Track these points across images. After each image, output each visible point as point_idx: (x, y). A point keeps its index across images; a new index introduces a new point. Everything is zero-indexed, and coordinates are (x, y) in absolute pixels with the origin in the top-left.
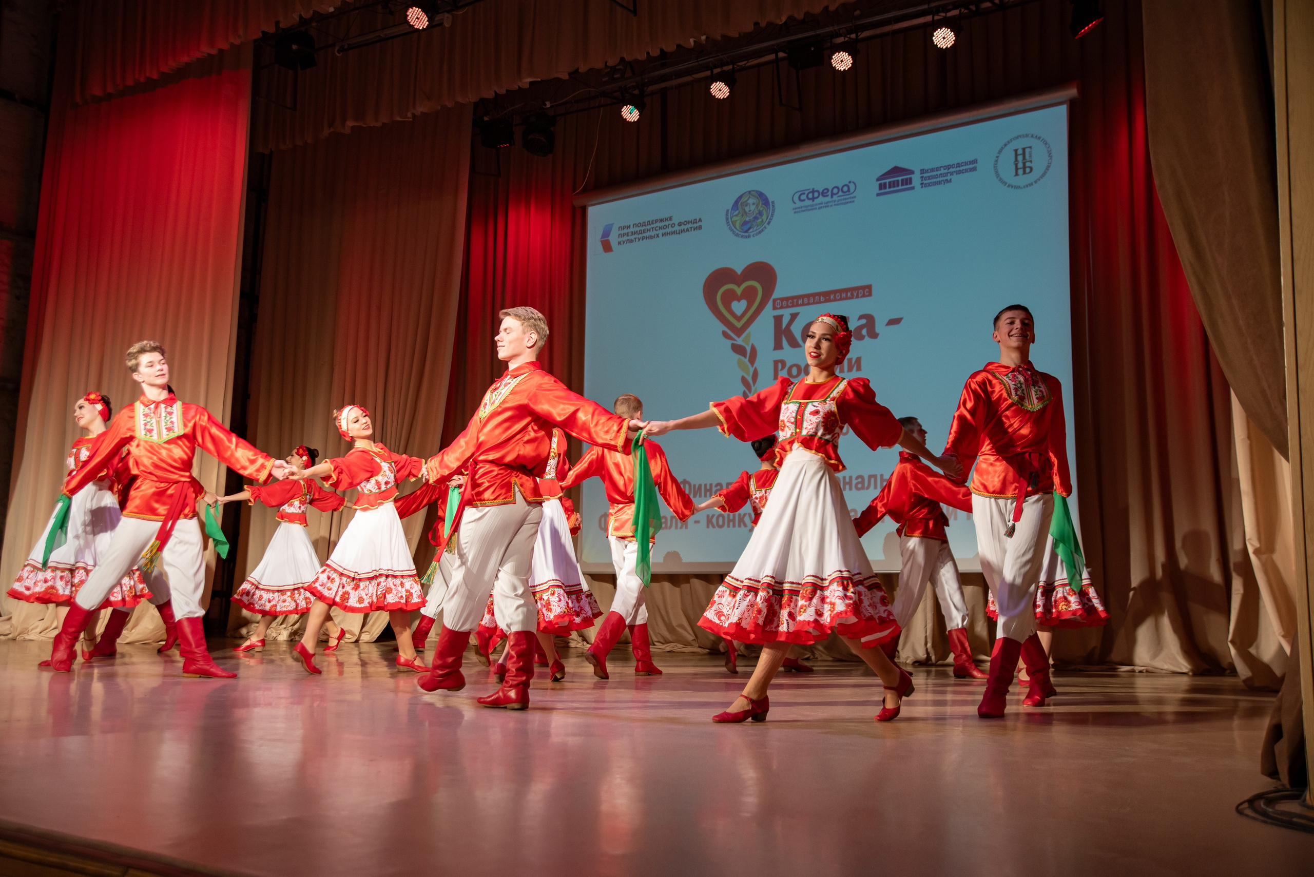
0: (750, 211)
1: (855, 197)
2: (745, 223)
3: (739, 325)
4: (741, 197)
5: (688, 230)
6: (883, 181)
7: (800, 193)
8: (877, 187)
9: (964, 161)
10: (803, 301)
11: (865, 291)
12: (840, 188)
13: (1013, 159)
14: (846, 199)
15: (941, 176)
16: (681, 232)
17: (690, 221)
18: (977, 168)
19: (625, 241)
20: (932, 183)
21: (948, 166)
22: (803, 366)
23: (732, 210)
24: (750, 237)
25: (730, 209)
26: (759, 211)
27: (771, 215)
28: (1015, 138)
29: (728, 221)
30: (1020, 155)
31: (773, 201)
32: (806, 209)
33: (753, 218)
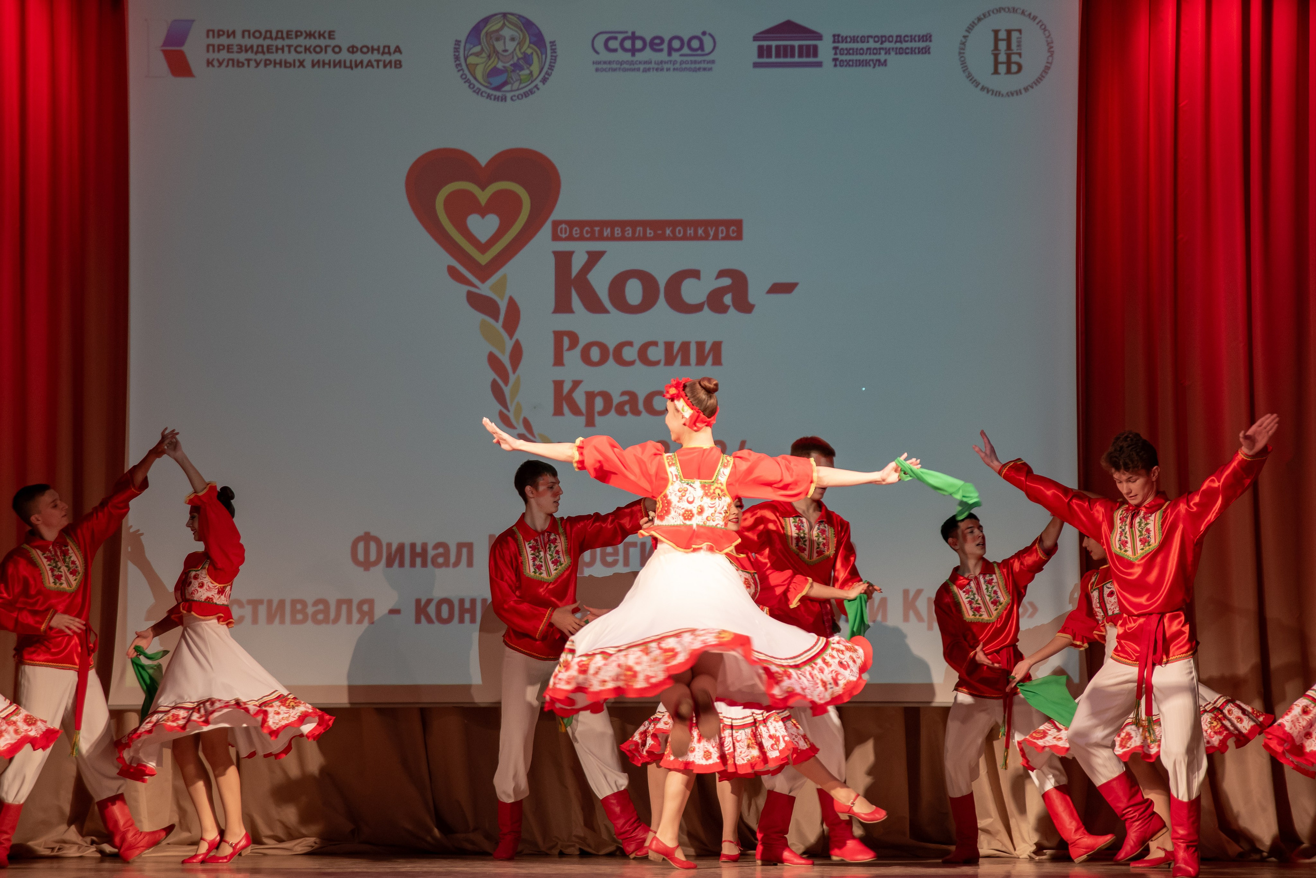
0: (505, 51)
1: (713, 62)
2: (495, 72)
3: (483, 259)
4: (486, 21)
5: (370, 64)
6: (765, 43)
7: (606, 36)
8: (755, 52)
9: (909, 33)
10: (612, 232)
11: (732, 229)
12: (686, 40)
13: (992, 47)
14: (695, 62)
15: (869, 51)
16: (356, 66)
17: (376, 47)
18: (931, 50)
19: (223, 60)
20: (853, 61)
21: (882, 37)
22: (611, 348)
23: (466, 43)
24: (505, 101)
25: (463, 38)
26: (525, 54)
27: (549, 68)
28: (995, 11)
29: (458, 62)
30: (1003, 40)
31: (554, 42)
32: (618, 66)
33: (511, 65)
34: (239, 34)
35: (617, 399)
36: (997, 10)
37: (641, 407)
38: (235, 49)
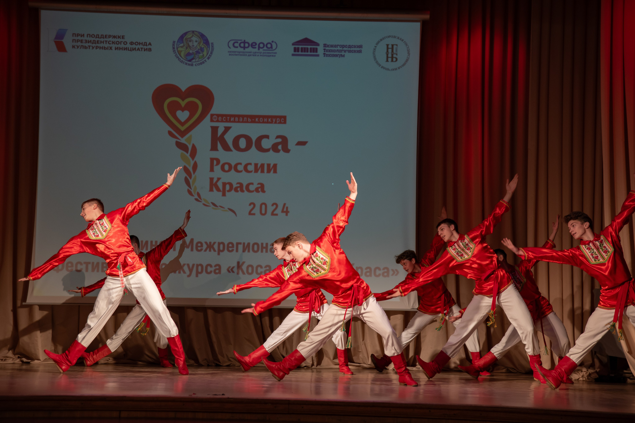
0: (193, 46)
1: (276, 53)
2: (189, 54)
3: (183, 128)
4: (186, 34)
5: (138, 49)
6: (297, 46)
7: (233, 42)
8: (293, 50)
9: (354, 45)
10: (235, 119)
11: (282, 119)
12: (265, 44)
13: (386, 51)
14: (269, 53)
15: (338, 51)
16: (133, 50)
17: (141, 43)
18: (362, 52)
19: (79, 46)
20: (331, 54)
21: (343, 45)
22: (233, 165)
23: (177, 42)
24: (193, 66)
25: (176, 41)
26: (201, 47)
27: (210, 54)
28: (387, 37)
29: (174, 50)
30: (390, 48)
31: (213, 43)
32: (238, 53)
33: (195, 52)
35: (235, 186)
36: (388, 37)
37: (244, 189)
38: (84, 41)
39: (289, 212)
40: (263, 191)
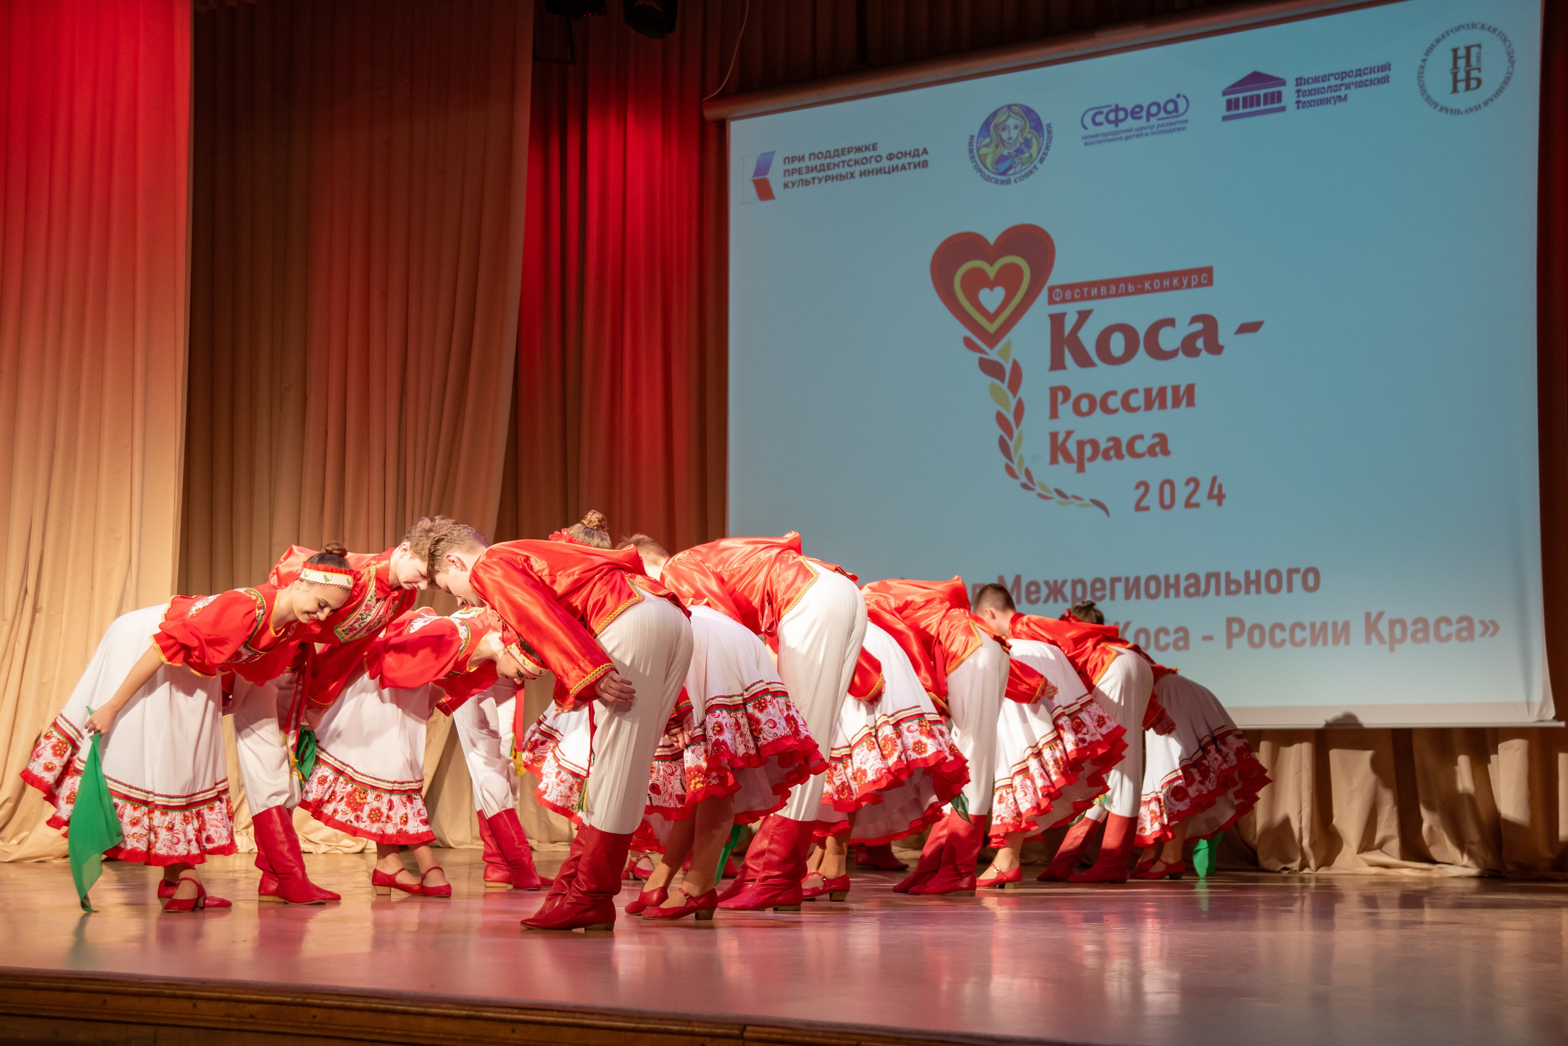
0: (1010, 139)
1: (1186, 121)
2: (1002, 159)
3: (992, 328)
4: (994, 115)
5: (904, 167)
6: (1233, 97)
7: (1091, 113)
8: (1224, 105)
9: (1368, 66)
11: (1203, 276)
12: (1162, 105)
13: (1451, 66)
14: (1171, 124)
15: (1330, 89)
16: (893, 170)
17: (908, 152)
18: (1390, 79)
19: (796, 182)
20: (1314, 101)
21: (1342, 73)
22: (1098, 398)
23: (979, 136)
24: (1010, 183)
25: (976, 133)
26: (1026, 139)
27: (1045, 149)
28: (1454, 30)
30: (1462, 57)
31: (1049, 125)
32: (1104, 138)
33: (1015, 151)
34: (807, 158)
35: (1103, 445)
36: (1456, 29)
37: (1124, 451)
39: (1224, 496)
40: (1166, 452)
